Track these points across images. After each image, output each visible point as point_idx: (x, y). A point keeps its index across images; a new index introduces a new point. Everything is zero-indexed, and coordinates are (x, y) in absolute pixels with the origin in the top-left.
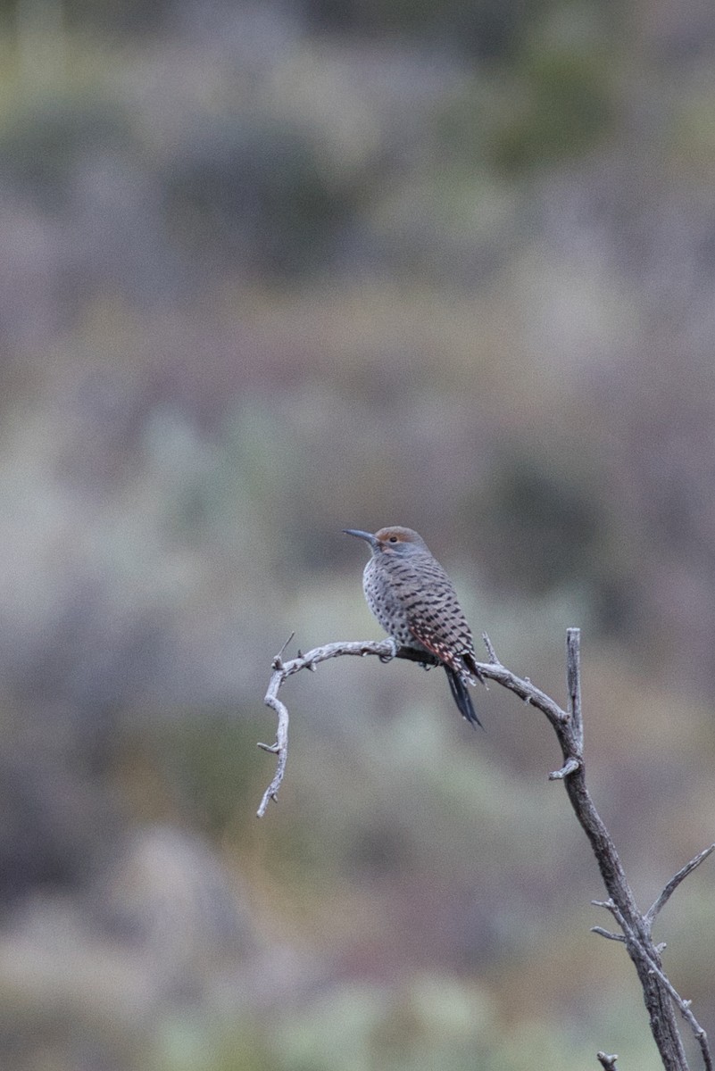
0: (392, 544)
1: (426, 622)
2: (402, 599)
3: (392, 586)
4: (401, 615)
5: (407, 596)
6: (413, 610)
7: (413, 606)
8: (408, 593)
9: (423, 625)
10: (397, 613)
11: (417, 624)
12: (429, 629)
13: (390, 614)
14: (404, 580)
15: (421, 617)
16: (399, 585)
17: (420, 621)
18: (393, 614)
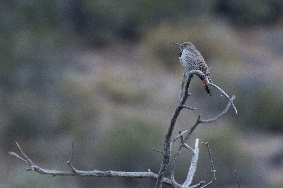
0: (185, 46)
1: (203, 67)
2: (197, 61)
3: (195, 57)
4: (197, 65)
5: (199, 60)
6: (200, 64)
7: (200, 63)
8: (199, 59)
9: (202, 68)
10: (197, 64)
11: (201, 67)
12: (204, 69)
13: (194, 64)
14: (197, 56)
15: (202, 66)
16: (197, 57)
17: (202, 67)
18: (195, 64)
